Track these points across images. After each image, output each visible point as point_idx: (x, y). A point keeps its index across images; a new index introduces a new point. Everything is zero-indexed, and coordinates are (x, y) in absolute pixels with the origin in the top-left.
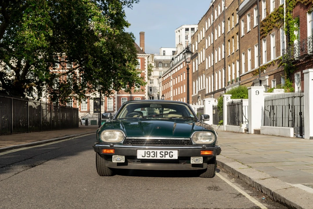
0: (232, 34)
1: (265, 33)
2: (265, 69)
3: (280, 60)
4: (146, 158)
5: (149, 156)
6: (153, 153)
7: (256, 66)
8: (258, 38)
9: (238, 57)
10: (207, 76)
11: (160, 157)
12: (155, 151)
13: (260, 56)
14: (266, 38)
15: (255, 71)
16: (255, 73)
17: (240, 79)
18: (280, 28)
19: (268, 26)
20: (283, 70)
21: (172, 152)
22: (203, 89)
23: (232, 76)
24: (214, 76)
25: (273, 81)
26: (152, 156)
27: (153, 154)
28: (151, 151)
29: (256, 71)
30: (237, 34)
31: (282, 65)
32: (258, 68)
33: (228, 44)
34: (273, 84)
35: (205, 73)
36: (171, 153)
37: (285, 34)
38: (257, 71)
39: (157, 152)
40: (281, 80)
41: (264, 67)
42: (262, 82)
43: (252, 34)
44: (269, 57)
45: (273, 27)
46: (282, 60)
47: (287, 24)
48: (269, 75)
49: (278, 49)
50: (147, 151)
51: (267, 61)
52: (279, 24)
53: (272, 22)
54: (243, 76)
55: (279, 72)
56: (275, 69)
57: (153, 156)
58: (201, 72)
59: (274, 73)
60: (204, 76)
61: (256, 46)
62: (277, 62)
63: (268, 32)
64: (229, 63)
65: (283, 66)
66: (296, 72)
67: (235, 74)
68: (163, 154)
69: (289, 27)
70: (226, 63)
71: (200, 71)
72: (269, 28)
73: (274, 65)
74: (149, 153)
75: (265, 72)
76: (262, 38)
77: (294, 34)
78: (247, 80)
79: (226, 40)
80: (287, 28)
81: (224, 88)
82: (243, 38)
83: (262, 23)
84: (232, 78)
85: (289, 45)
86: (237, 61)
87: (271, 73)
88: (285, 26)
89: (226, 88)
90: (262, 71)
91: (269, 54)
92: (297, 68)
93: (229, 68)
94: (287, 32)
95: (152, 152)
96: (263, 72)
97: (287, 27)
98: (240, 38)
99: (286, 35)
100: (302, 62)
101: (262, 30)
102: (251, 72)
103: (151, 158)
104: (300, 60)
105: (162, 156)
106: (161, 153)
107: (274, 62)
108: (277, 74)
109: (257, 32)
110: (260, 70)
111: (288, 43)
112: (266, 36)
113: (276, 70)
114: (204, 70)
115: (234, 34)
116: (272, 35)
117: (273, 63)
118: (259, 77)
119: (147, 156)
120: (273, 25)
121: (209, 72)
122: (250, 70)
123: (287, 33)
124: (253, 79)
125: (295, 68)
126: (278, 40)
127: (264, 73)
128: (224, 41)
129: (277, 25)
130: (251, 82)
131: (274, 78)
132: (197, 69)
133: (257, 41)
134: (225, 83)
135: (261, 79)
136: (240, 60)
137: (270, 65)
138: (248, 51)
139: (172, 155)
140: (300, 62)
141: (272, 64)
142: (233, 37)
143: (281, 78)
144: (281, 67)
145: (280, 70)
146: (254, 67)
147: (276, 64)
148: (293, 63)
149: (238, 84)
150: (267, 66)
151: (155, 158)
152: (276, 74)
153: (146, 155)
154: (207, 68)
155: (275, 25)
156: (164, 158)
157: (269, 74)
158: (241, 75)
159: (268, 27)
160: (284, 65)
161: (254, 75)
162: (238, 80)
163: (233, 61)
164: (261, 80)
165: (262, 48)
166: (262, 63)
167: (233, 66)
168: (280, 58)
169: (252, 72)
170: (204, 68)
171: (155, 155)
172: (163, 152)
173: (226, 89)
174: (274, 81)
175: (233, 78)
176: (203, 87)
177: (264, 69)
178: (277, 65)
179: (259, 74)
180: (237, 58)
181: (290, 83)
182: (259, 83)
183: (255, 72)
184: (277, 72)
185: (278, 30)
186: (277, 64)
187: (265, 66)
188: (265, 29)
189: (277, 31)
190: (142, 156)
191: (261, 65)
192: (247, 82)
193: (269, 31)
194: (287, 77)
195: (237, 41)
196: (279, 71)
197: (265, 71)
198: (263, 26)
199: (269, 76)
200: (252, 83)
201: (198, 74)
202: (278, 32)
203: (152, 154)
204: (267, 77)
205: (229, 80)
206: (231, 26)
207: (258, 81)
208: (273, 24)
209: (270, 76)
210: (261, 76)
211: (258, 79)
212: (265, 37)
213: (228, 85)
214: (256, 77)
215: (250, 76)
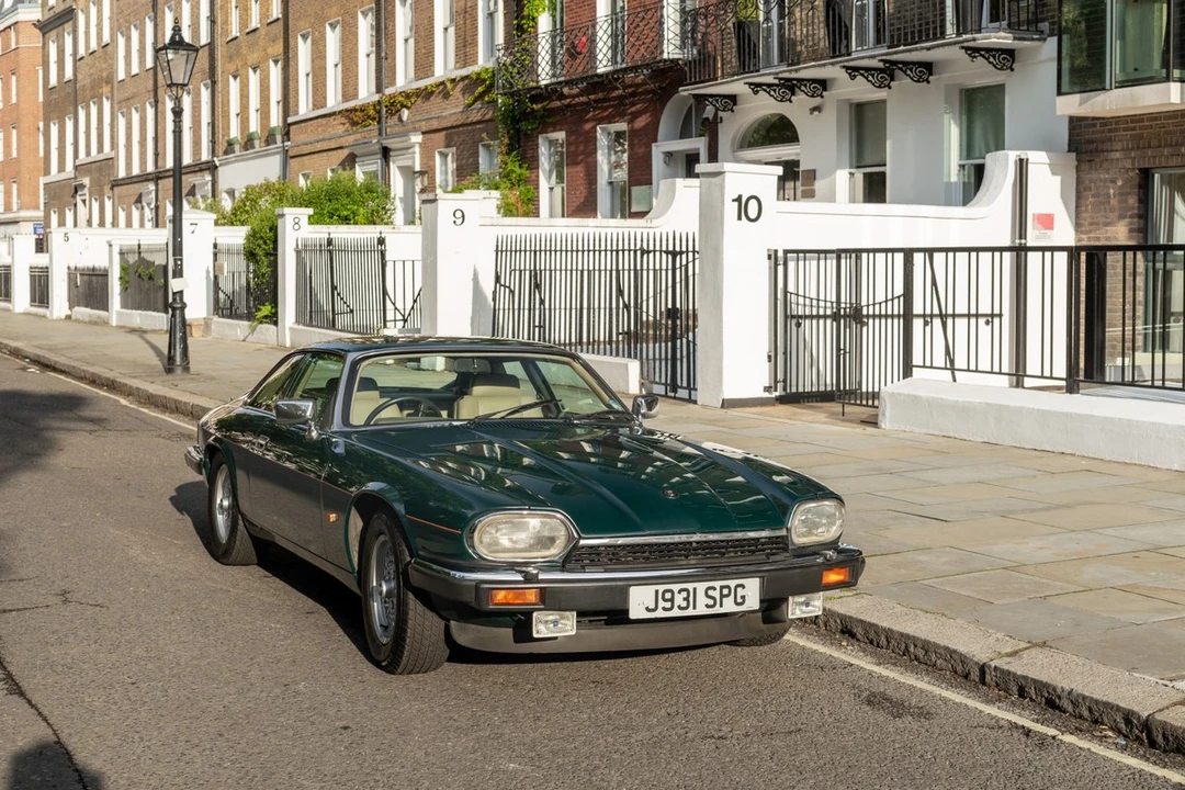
2: (408, 108)
3: (476, 80)
4: (660, 614)
5: (668, 605)
6: (684, 594)
7: (366, 92)
9: (279, 48)
10: (123, 105)
11: (707, 606)
12: (690, 586)
13: (383, 54)
15: (363, 109)
16: (356, 117)
17: (287, 135)
20: (487, 117)
21: (743, 586)
22: (101, 157)
23: (248, 118)
24: (159, 109)
25: (441, 154)
26: (679, 607)
27: (684, 599)
28: (676, 587)
29: (362, 111)
31: (487, 99)
32: (376, 97)
34: (441, 165)
35: (112, 92)
36: (738, 589)
38: (372, 112)
39: (695, 589)
40: (478, 153)
41: (401, 99)
42: (391, 154)
44: (424, 63)
46: (485, 80)
48: (424, 129)
49: (469, 38)
50: (661, 588)
51: (418, 78)
54: (303, 125)
55: (472, 124)
56: (453, 110)
57: (684, 604)
58: (93, 88)
59: (449, 125)
60: (107, 105)
61: (363, 12)
62: (461, 85)
64: (232, 67)
65: (489, 102)
66: (547, 132)
67: (264, 112)
68: (716, 594)
70: (219, 64)
71: (83, 80)
73: (446, 95)
74: (668, 596)
75: (405, 118)
78: (324, 140)
81: (207, 162)
84: (248, 127)
85: (520, 29)
86: (272, 63)
87: (435, 124)
89: (217, 163)
90: (392, 115)
91: (424, 51)
92: (548, 117)
93: (234, 86)
95: (680, 592)
96: (395, 118)
100: (573, 97)
102: (340, 112)
103: (676, 613)
104: (566, 90)
105: (711, 602)
106: (711, 593)
107: (449, 85)
108: (461, 129)
110: (384, 110)
111: (515, 22)
113: (455, 113)
114: (109, 80)
117: (441, 87)
118: (380, 134)
119: (664, 609)
121: (129, 91)
122: (333, 101)
124: (350, 139)
125: (541, 117)
126: (469, 4)
127: (400, 119)
130: (340, 151)
131: (448, 146)
132: (69, 74)
134: (213, 142)
135: (389, 143)
136: (287, 61)
137: (432, 92)
138: (328, 28)
139: (743, 597)
140: (561, 96)
141: (442, 89)
143: (480, 147)
144: (478, 105)
145: (475, 116)
146: (356, 96)
147: (457, 92)
148: (534, 99)
149: (275, 154)
150: (418, 97)
151: (690, 612)
152: (453, 130)
153: (662, 604)
154: (121, 75)
156: (717, 610)
157: (424, 126)
158: (290, 120)
160: (494, 102)
161: (354, 124)
162: (279, 138)
163: (253, 58)
164: (389, 146)
165: (394, 25)
166: (393, 82)
167: (254, 79)
168: (479, 74)
169: (347, 110)
170: (105, 74)
171: (688, 602)
172: (714, 589)
173: (216, 167)
174: (444, 156)
175: (254, 126)
176: (100, 149)
177: (403, 106)
178: (460, 96)
179: (379, 122)
180: (270, 50)
181: (518, 171)
182: (379, 156)
183: (358, 113)
184: (462, 125)
186: (463, 94)
187: (408, 96)
190: (648, 609)
191: (388, 91)
192: (319, 146)
194: (510, 149)
196: (469, 121)
197: (405, 114)
199: (423, 133)
200: (346, 152)
201: (76, 96)
203: (679, 600)
204: (417, 138)
205: (234, 132)
207: (377, 148)
209: (428, 136)
210: (389, 130)
211: (375, 141)
213: (226, 153)
214: (363, 135)
215: (338, 127)
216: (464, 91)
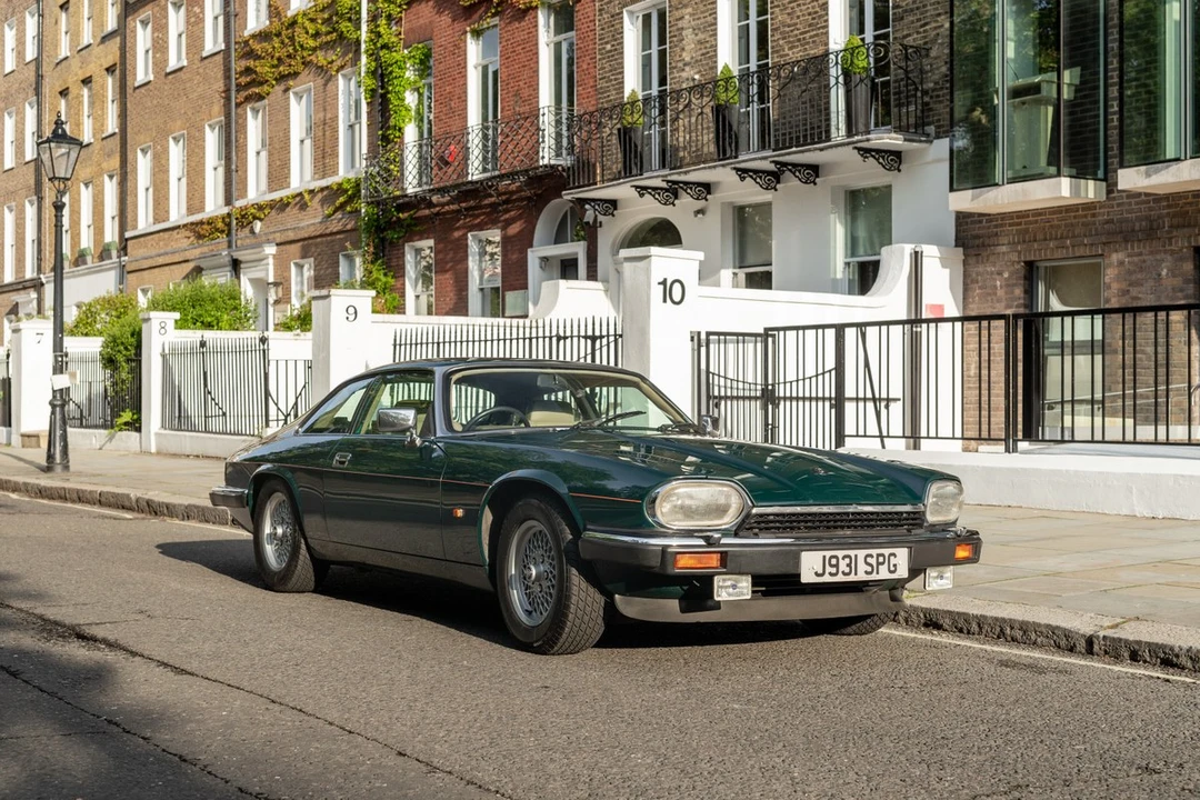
0: (81, 68)
1: (261, 84)
2: (261, 220)
3: (337, 191)
7: (213, 205)
8: (228, 99)
9: (115, 162)
13: (233, 168)
14: (266, 101)
15: (207, 221)
17: (123, 250)
18: (337, 71)
19: (279, 59)
20: (349, 227)
23: (79, 234)
25: (296, 264)
29: (209, 223)
30: (110, 70)
31: (348, 209)
32: (225, 210)
33: (60, 104)
34: (297, 276)
37: (366, 98)
38: (220, 225)
40: (338, 263)
41: (253, 211)
42: (242, 266)
43: (191, 80)
44: (278, 174)
45: (306, 64)
46: (347, 191)
47: (373, 64)
48: (278, 241)
49: (327, 149)
51: (271, 189)
52: (334, 58)
53: (302, 46)
54: (142, 239)
55: (332, 234)
56: (311, 220)
59: (306, 236)
61: (210, 126)
62: (320, 196)
63: (276, 79)
65: (351, 212)
66: (413, 241)
67: (98, 227)
69: (382, 76)
72: (281, 68)
73: (304, 206)
75: (257, 230)
76: (248, 99)
77: (406, 102)
78: (165, 254)
79: (46, 90)
80: (375, 78)
81: (32, 280)
82: (143, 90)
83: (246, 42)
84: (79, 243)
85: (385, 139)
86: (106, 178)
87: (291, 235)
88: (363, 69)
89: (43, 280)
90: (243, 227)
91: (278, 163)
92: (416, 225)
94: (372, 90)
96: (247, 230)
97: (374, 73)
98: (129, 91)
99: (368, 103)
100: (443, 205)
101: (248, 71)
102: (185, 226)
104: (435, 199)
107: (307, 197)
108: (319, 240)
109: (220, 74)
110: (234, 222)
111: (380, 132)
112: (268, 94)
113: (313, 224)
115: (95, 68)
116: (296, 94)
117: (298, 199)
118: (230, 246)
120: (303, 57)
122: (177, 213)
123: (372, 97)
124: (196, 252)
125: (408, 226)
126: (329, 116)
127: (252, 232)
128: (38, 91)
129: (325, 63)
130: (184, 265)
131: (303, 257)
133: (217, 107)
134: (39, 259)
135: (240, 255)
136: (125, 175)
137: (288, 204)
138: (171, 141)
140: (430, 205)
141: (300, 201)
142: (87, 81)
143: (341, 257)
144: (338, 215)
145: (335, 226)
146: (202, 209)
147: (315, 203)
148: (400, 208)
149: (110, 269)
150: (272, 209)
152: (310, 241)
155: (313, 58)
157: (279, 238)
158: (127, 235)
159: (276, 62)
160: (357, 211)
162: (114, 253)
163: (85, 174)
164: (240, 258)
165: (246, 138)
166: (244, 194)
167: (86, 195)
168: (340, 185)
169: (192, 224)
173: (42, 284)
174: (300, 267)
175: (87, 244)
177: (255, 218)
178: (319, 207)
179: (229, 235)
180: (104, 166)
181: (384, 279)
182: (229, 268)
183: (205, 227)
184: (321, 236)
185: (329, 79)
186: (322, 205)
187: (260, 208)
188: (263, 68)
189: (322, 81)
191: (239, 204)
192: (161, 261)
193: (282, 78)
194: (376, 257)
195: (105, 96)
196: (328, 231)
197: (258, 226)
198: (250, 54)
199: (277, 245)
200: (191, 265)
202: (325, 85)
204: (270, 250)
206: (74, 33)
207: (226, 260)
208: (305, 54)
209: (283, 247)
210: (239, 242)
211: (225, 253)
212: (260, 97)
214: (211, 248)
215: (182, 241)
216: (323, 202)
